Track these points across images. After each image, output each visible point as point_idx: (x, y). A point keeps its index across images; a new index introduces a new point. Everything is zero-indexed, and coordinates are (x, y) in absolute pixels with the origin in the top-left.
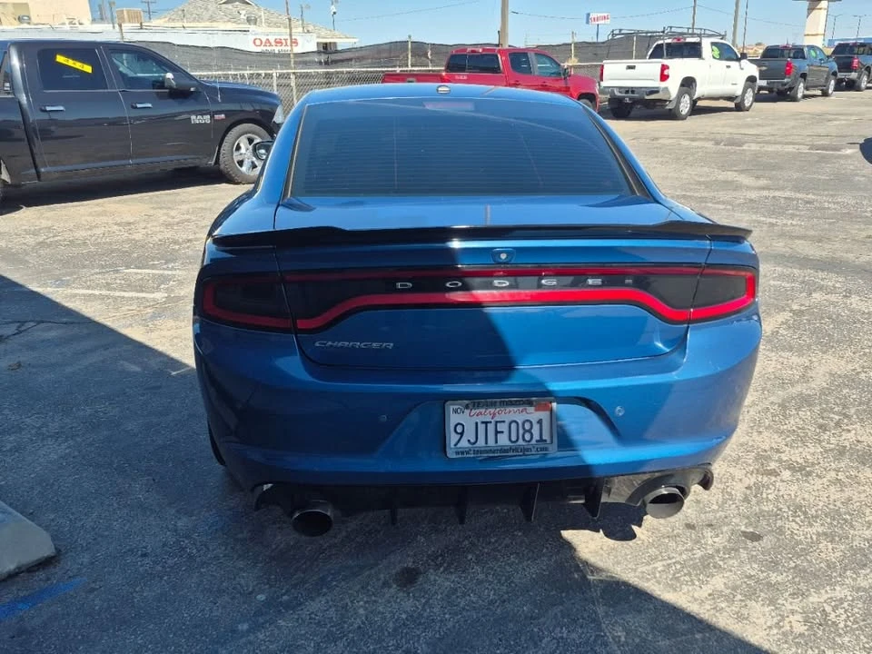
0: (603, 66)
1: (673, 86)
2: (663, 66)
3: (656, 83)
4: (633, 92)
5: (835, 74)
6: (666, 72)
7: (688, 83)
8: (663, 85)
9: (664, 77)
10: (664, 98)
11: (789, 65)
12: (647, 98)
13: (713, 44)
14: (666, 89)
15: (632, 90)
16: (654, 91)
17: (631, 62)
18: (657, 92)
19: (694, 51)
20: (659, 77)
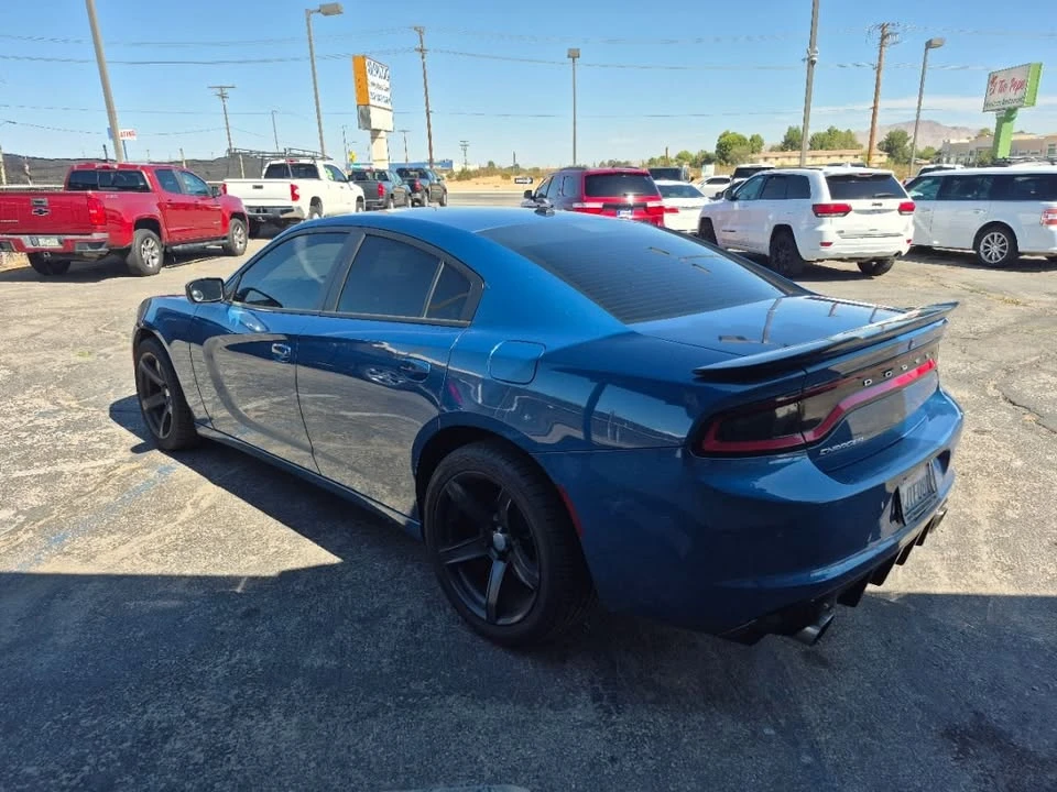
0: (225, 185)
1: (304, 205)
2: (292, 186)
3: (288, 202)
4: (265, 211)
5: (410, 195)
6: (296, 192)
7: (315, 202)
8: (294, 204)
9: (295, 197)
10: (299, 216)
11: (380, 186)
12: (281, 216)
13: (326, 166)
14: (299, 208)
15: (265, 209)
16: (289, 210)
17: (257, 182)
18: (292, 211)
19: (310, 172)
20: (290, 197)
